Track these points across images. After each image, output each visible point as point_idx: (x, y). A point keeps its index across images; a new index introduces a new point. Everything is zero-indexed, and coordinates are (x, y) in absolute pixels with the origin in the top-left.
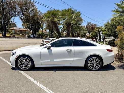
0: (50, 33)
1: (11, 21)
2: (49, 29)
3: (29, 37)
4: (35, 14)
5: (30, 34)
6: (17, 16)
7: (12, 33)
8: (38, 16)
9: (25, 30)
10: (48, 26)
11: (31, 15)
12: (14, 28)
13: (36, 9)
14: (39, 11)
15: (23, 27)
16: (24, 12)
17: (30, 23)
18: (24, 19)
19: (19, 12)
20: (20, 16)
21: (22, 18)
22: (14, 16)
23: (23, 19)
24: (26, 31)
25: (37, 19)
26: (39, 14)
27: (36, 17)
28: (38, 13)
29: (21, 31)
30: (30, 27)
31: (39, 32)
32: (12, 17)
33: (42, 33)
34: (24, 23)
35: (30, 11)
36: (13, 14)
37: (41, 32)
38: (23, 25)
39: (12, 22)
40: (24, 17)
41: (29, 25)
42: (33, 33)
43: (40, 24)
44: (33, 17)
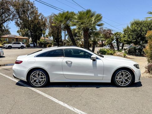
0: (54, 41)
1: (4, 27)
2: (53, 35)
3: (28, 46)
4: (35, 17)
5: (29, 42)
6: (12, 20)
7: (5, 42)
8: (40, 20)
9: (23, 37)
10: (52, 32)
11: (30, 19)
13: (36, 11)
14: (40, 14)
15: (19, 34)
16: (22, 14)
17: (29, 29)
18: (21, 24)
19: (14, 16)
20: (16, 20)
21: (19, 22)
22: (8, 20)
23: (20, 23)
24: (23, 38)
25: (39, 23)
26: (40, 18)
27: (36, 22)
28: (39, 16)
29: (17, 39)
30: (29, 34)
31: (40, 40)
32: (5, 22)
33: (44, 41)
34: (21, 29)
35: (29, 14)
36: (6, 17)
37: (43, 39)
38: (18, 32)
39: (6, 27)
40: (22, 21)
41: (28, 31)
42: (33, 41)
43: (41, 30)
44: (32, 21)
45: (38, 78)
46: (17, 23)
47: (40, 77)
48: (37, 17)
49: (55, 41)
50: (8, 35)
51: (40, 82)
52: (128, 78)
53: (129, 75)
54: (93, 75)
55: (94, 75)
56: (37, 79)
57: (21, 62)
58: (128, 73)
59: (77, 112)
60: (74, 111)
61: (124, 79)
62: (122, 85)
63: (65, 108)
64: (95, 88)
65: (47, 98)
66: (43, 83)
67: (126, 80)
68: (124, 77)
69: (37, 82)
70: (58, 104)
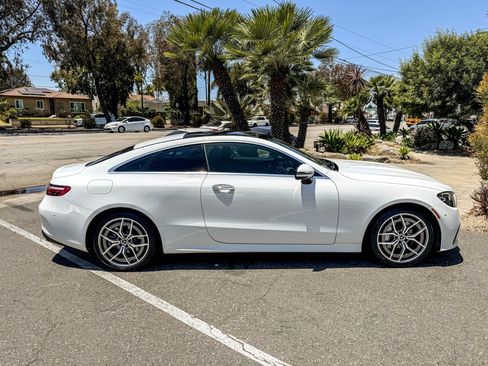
0: (174, 107)
1: (8, 62)
2: (168, 88)
3: (90, 126)
4: (107, 27)
5: (91, 111)
6: (31, 39)
7: (13, 113)
8: (123, 36)
9: (70, 96)
10: (167, 77)
11: (91, 34)
12: (20, 89)
13: (111, 5)
14: (125, 16)
15: (57, 84)
16: (64, 18)
17: (90, 68)
18: (62, 50)
19: (37, 24)
20: (45, 38)
21: (55, 45)
22: (19, 38)
23: (57, 49)
24: (71, 99)
25: (120, 47)
26: (124, 30)
27: (112, 43)
28: (120, 24)
29: (52, 100)
30: (92, 84)
31: (128, 103)
32: (10, 44)
33: (140, 106)
34: (62, 67)
35: (86, 17)
36: (13, 30)
37: (136, 101)
38: (54, 77)
39: (14, 64)
40: (64, 43)
41: (86, 74)
42: (103, 107)
43: (130, 72)
44: (100, 43)
45: (124, 243)
46: (48, 48)
47: (130, 236)
48: (113, 25)
49: (177, 105)
50: (23, 90)
51: (130, 254)
52: (418, 238)
53: (422, 227)
54: (303, 229)
55: (305, 230)
56: (121, 245)
57: (67, 189)
58: (417, 220)
59: (253, 358)
60: (243, 353)
61: (406, 240)
62: (397, 259)
63: (213, 344)
64: (309, 272)
65: (155, 308)
66: (139, 258)
67: (413, 245)
68: (406, 234)
69: (121, 254)
70: (191, 328)
